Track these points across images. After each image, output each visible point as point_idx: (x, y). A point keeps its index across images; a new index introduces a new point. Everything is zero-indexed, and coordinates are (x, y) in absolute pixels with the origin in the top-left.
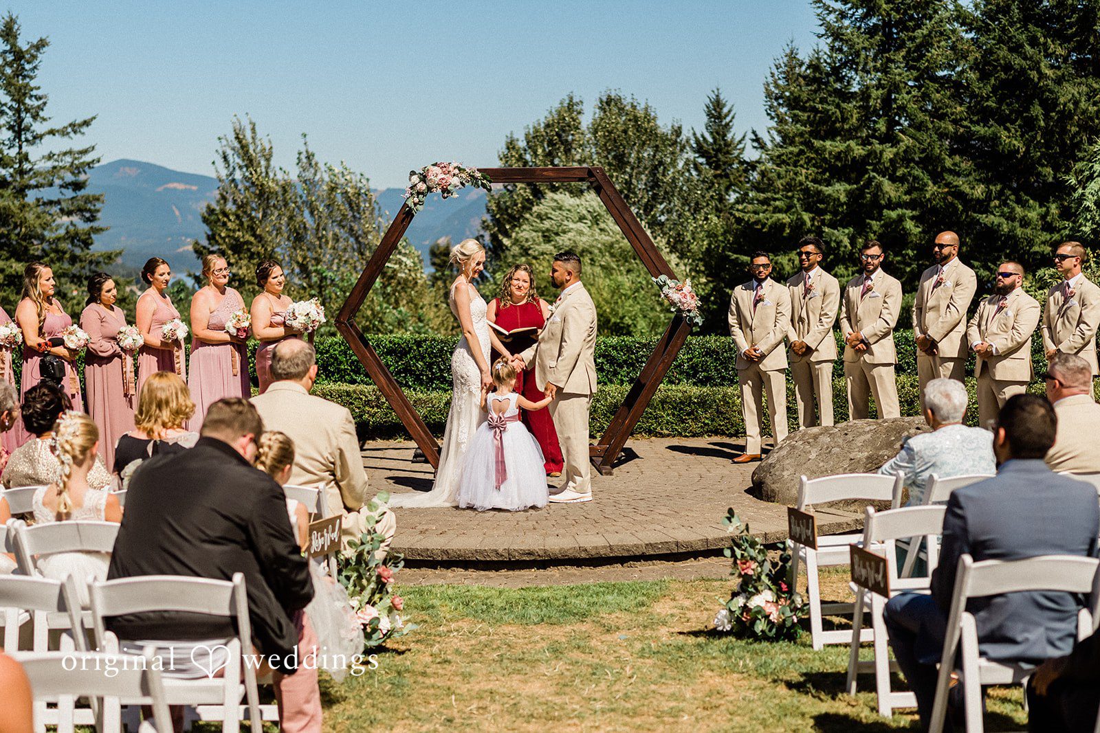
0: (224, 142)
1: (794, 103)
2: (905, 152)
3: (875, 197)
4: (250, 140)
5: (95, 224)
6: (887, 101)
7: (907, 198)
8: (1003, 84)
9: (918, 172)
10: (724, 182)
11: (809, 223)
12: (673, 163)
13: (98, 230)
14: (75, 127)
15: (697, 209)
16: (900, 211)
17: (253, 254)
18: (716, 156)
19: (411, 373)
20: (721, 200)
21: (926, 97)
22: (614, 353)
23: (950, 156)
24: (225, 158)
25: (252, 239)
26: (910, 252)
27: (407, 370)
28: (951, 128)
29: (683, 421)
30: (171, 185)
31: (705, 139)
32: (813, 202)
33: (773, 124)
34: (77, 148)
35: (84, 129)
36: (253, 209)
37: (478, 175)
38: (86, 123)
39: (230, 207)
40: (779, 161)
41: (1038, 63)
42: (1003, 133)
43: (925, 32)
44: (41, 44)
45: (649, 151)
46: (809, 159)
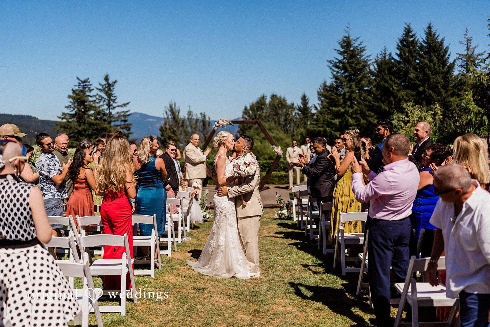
0: (166, 108)
1: (326, 97)
2: (355, 110)
3: (347, 123)
4: (174, 107)
5: (130, 132)
6: (350, 96)
7: (355, 123)
9: (358, 116)
10: (306, 119)
11: (328, 130)
12: (292, 113)
14: (125, 105)
15: (298, 127)
16: (353, 127)
18: (304, 112)
20: (305, 124)
21: (361, 95)
22: (265, 164)
23: (368, 112)
24: (166, 112)
28: (368, 104)
29: (281, 181)
30: (149, 120)
31: (301, 107)
32: (329, 124)
33: (320, 102)
34: (125, 110)
35: (127, 105)
36: (174, 127)
37: (231, 122)
38: (128, 104)
39: (167, 126)
40: (321, 113)
41: (392, 85)
42: (382, 105)
43: (360, 76)
44: (115, 82)
45: (285, 110)
46: (328, 113)
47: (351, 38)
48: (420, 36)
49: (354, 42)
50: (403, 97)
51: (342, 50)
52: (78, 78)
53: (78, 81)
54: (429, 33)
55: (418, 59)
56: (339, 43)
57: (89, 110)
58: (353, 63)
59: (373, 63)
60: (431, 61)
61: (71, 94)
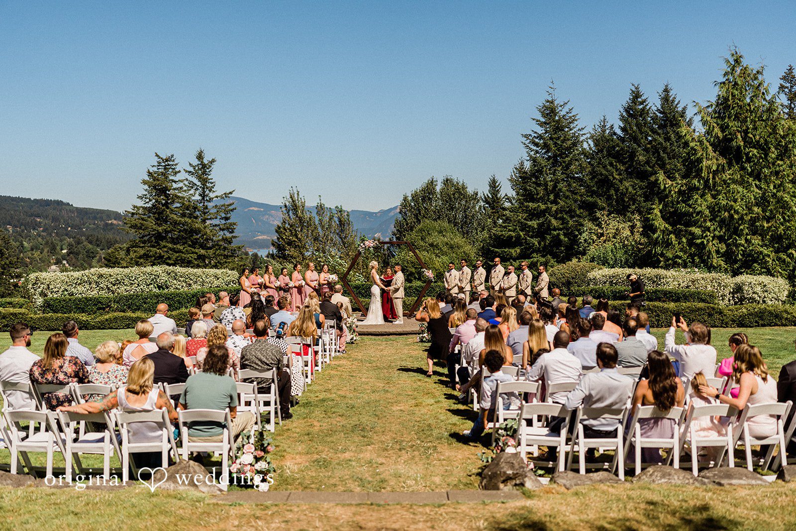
0: (285, 199)
2: (561, 207)
3: (549, 226)
4: (296, 199)
5: (234, 234)
6: (555, 186)
7: (561, 226)
8: (600, 181)
9: (566, 216)
10: (497, 215)
11: (523, 236)
12: (474, 207)
13: (235, 237)
14: (226, 195)
15: (484, 227)
16: (557, 232)
17: (296, 246)
18: (493, 204)
19: (361, 294)
20: (495, 222)
21: (569, 185)
23: (579, 209)
24: (286, 206)
25: (296, 240)
26: (563, 248)
27: (360, 292)
28: (579, 198)
30: (251, 208)
31: (488, 196)
32: (524, 227)
34: (226, 204)
36: (297, 227)
38: (231, 194)
39: (287, 226)
41: (613, 173)
42: (599, 201)
43: (569, 159)
44: (213, 161)
45: (463, 202)
46: (523, 210)
47: (556, 103)
48: (654, 103)
49: (560, 108)
50: (627, 189)
51: (543, 120)
52: (157, 155)
53: (156, 159)
54: (666, 98)
55: (650, 136)
56: (540, 110)
57: (173, 202)
58: (558, 138)
59: (587, 139)
60: (667, 139)
61: (147, 178)
